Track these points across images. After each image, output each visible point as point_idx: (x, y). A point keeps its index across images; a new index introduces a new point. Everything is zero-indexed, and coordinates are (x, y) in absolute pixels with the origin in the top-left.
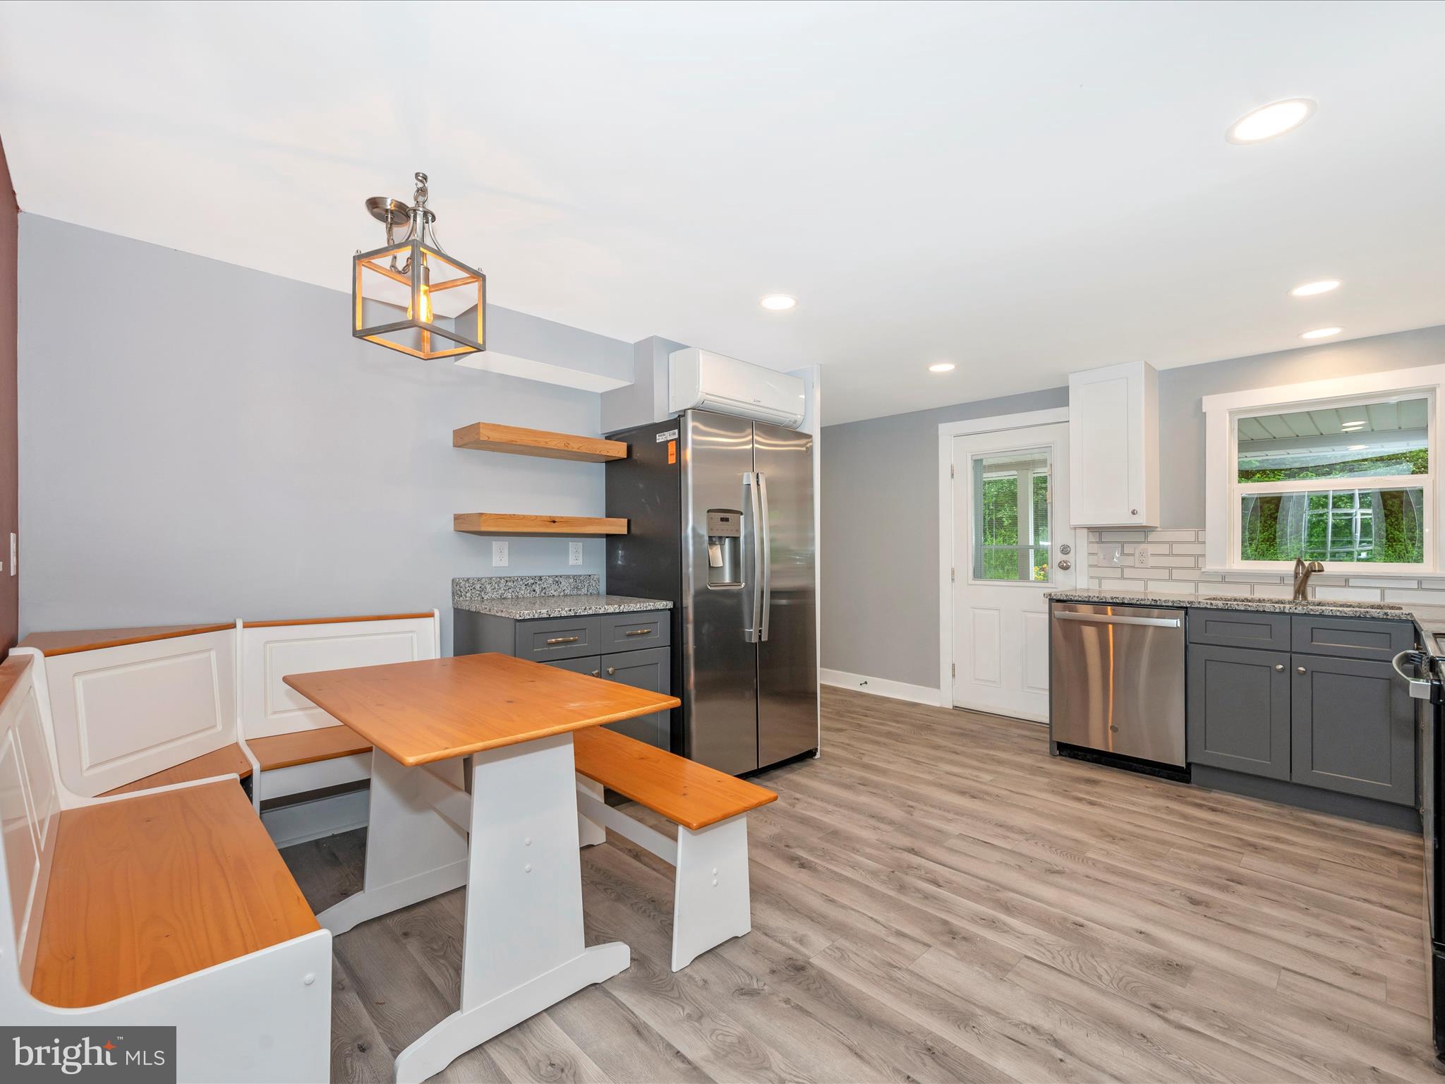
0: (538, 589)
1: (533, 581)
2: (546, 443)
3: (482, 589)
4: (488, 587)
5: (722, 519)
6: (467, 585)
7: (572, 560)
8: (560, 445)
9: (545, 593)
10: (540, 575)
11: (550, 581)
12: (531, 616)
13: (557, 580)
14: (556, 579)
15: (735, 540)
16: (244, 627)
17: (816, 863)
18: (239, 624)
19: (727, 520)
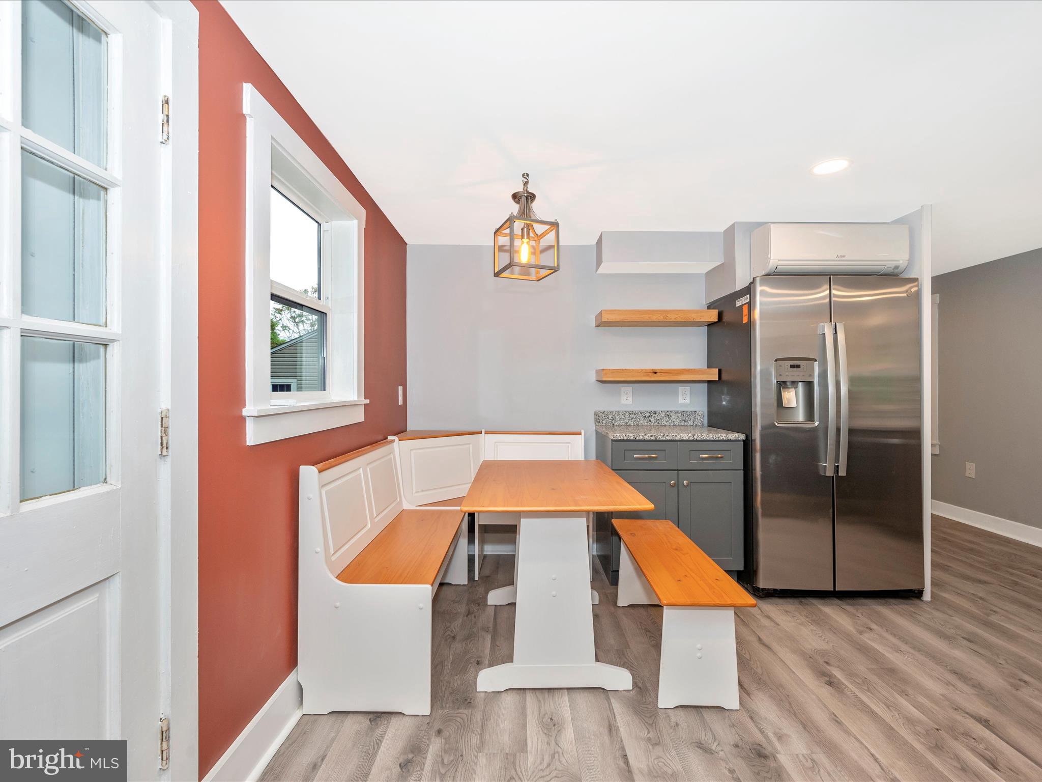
0: (653, 420)
1: (649, 415)
2: (650, 317)
3: (613, 419)
4: (617, 417)
5: (792, 366)
6: (603, 415)
7: (681, 400)
8: (660, 318)
9: (659, 423)
10: (655, 410)
11: (663, 414)
12: (622, 438)
13: (668, 415)
14: (668, 413)
15: (809, 385)
16: (485, 433)
17: (847, 687)
18: (483, 432)
19: (798, 366)
